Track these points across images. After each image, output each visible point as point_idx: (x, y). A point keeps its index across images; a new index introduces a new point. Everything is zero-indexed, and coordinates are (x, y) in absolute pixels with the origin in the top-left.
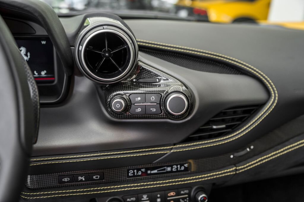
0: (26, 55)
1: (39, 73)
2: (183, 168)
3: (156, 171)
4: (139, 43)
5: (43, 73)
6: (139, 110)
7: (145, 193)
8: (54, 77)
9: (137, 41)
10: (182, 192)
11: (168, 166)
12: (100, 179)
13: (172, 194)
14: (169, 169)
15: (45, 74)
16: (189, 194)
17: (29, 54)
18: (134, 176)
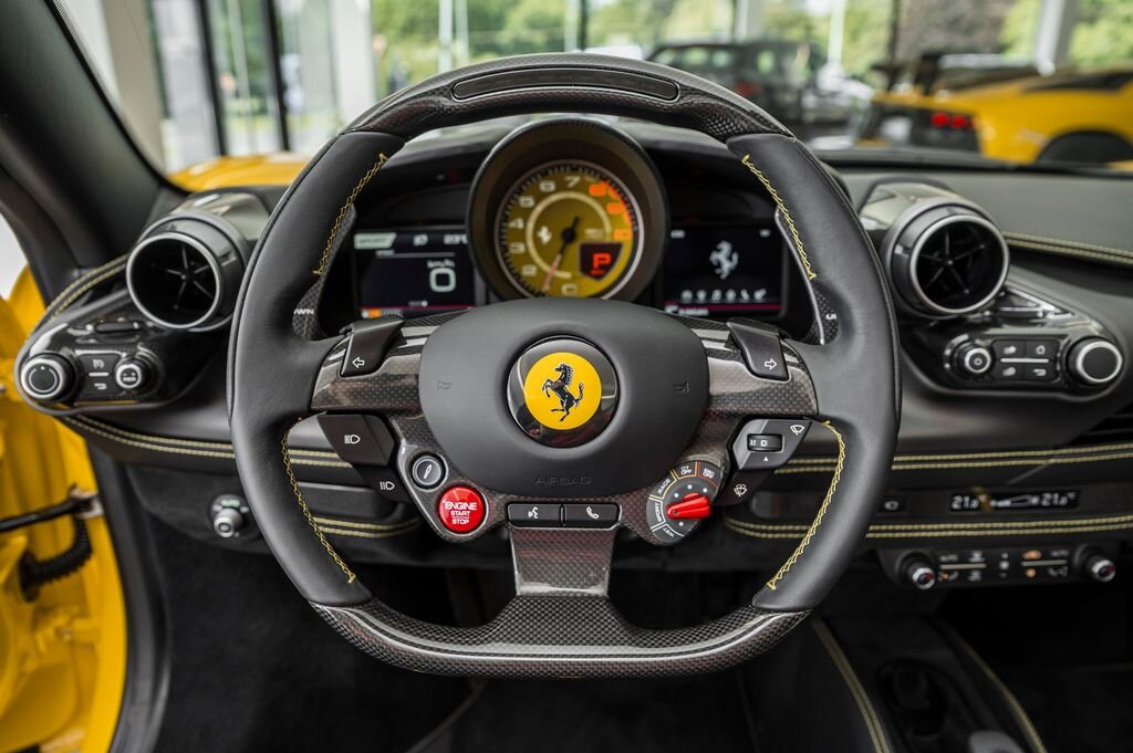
0: (730, 258)
1: (751, 295)
2: (1064, 501)
3: (1007, 503)
4: (1010, 241)
5: (759, 295)
6: (1011, 372)
7: (977, 548)
8: (779, 303)
9: (1005, 238)
10: (1055, 554)
11: (1033, 494)
12: (899, 509)
13: (1033, 554)
14: (1035, 500)
15: (764, 297)
16: (1069, 559)
17: (735, 257)
18: (963, 509)
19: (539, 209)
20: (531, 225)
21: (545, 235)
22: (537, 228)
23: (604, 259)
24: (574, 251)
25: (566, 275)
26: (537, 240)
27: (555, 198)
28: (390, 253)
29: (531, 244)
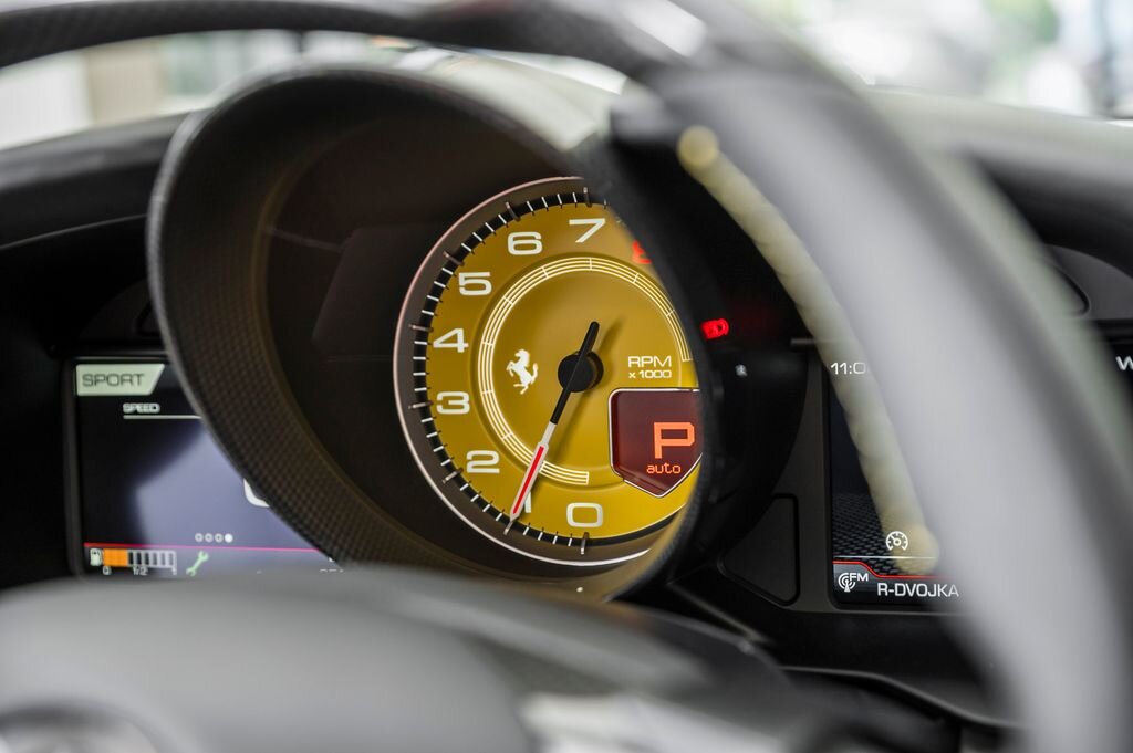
19: (509, 301)
20: (489, 344)
21: (523, 369)
22: (504, 354)
23: (683, 434)
24: (596, 410)
25: (582, 476)
26: (505, 382)
27: (546, 273)
28: (150, 409)
29: (488, 392)
